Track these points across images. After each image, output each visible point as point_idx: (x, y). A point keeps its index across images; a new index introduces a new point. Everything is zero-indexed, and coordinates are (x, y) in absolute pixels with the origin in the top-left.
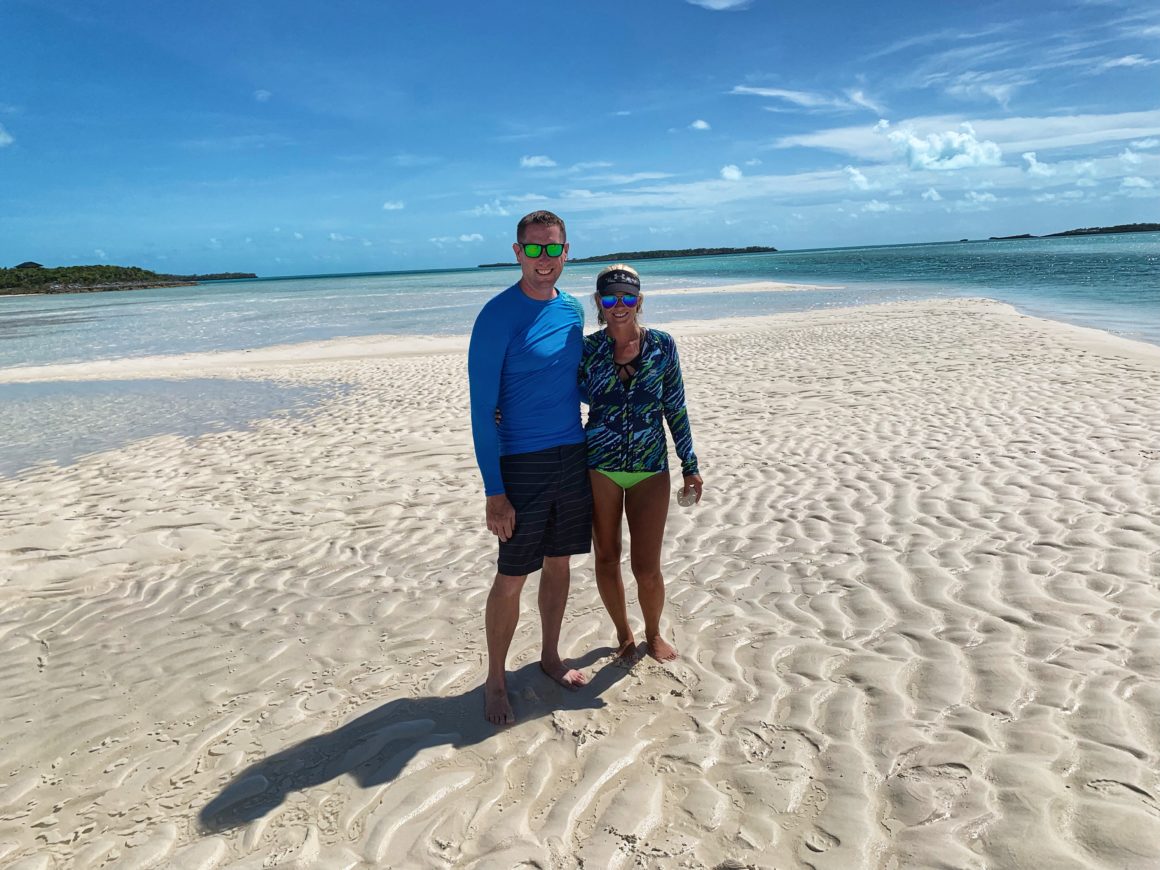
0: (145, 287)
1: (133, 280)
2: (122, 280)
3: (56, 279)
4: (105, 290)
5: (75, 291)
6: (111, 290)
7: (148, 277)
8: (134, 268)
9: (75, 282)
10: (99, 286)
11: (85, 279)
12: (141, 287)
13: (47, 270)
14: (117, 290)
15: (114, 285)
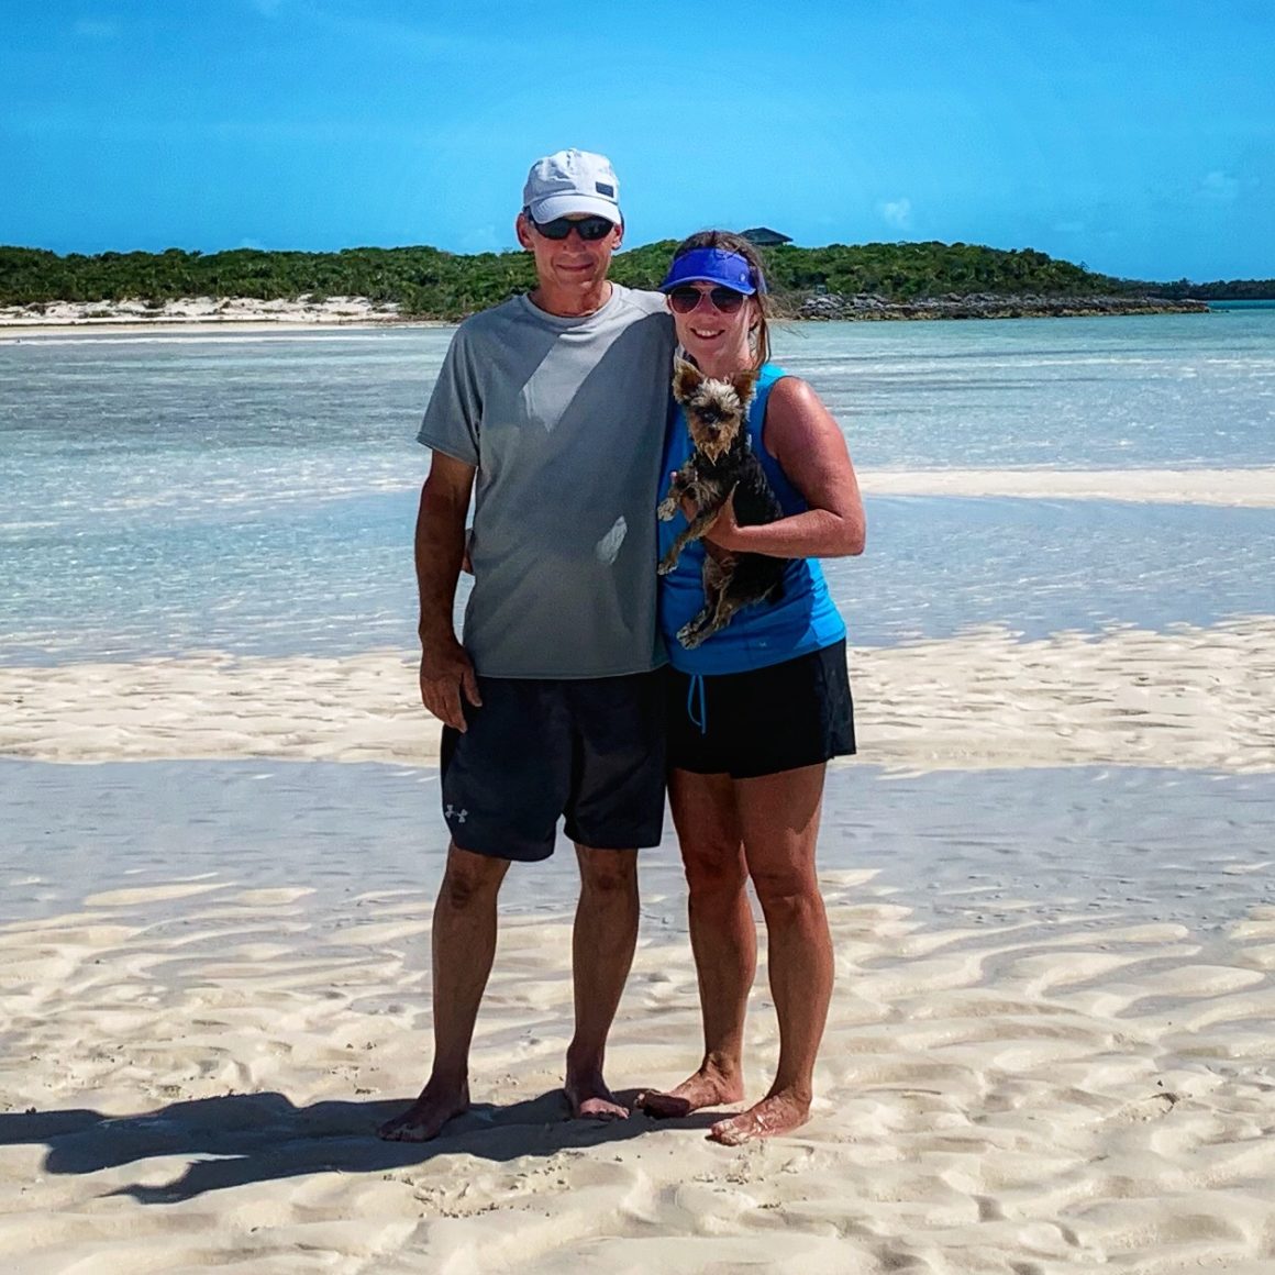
0: (1056, 312)
1: (1022, 289)
2: (993, 288)
3: (823, 277)
4: (946, 315)
5: (869, 314)
6: (961, 315)
7: (1066, 280)
8: (1029, 252)
9: (871, 288)
10: (932, 303)
11: (898, 282)
12: (1043, 309)
13: (803, 254)
14: (980, 316)
15: (971, 302)
